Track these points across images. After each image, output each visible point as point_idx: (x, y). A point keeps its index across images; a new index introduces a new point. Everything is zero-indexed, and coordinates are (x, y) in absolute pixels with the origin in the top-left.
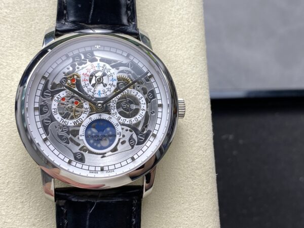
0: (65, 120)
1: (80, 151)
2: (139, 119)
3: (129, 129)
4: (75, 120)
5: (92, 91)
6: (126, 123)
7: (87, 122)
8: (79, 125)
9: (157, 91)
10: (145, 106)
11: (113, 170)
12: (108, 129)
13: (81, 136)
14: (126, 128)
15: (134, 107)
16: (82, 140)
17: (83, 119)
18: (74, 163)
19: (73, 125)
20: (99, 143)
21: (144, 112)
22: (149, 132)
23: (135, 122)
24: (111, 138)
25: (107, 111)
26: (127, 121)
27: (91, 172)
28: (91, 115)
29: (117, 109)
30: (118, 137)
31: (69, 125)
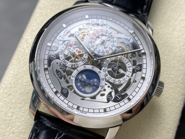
0: (66, 61)
1: (67, 88)
2: (122, 82)
3: (111, 86)
4: (73, 64)
5: (95, 48)
6: (110, 81)
7: (81, 68)
8: (75, 69)
9: (144, 66)
10: (131, 74)
11: (86, 113)
12: (95, 80)
13: (73, 77)
14: (109, 85)
15: (121, 71)
16: (72, 80)
17: (79, 65)
18: (59, 95)
19: (71, 66)
20: (84, 88)
21: (128, 78)
22: (126, 95)
23: (118, 83)
24: (94, 87)
25: (100, 66)
26: (112, 80)
27: (69, 106)
28: (86, 64)
29: (108, 68)
30: (100, 88)
31: (67, 65)
